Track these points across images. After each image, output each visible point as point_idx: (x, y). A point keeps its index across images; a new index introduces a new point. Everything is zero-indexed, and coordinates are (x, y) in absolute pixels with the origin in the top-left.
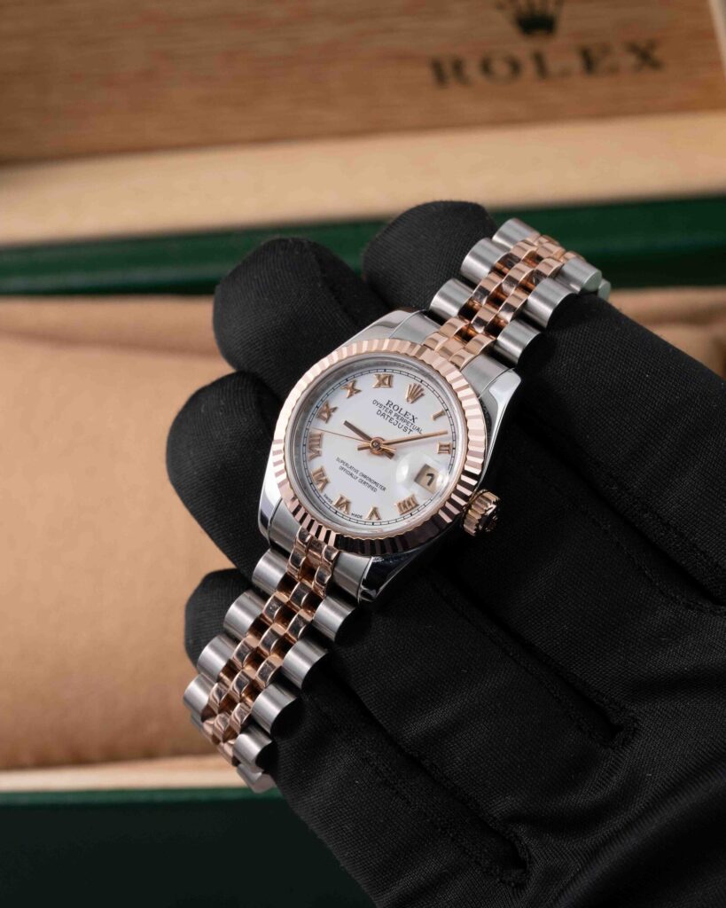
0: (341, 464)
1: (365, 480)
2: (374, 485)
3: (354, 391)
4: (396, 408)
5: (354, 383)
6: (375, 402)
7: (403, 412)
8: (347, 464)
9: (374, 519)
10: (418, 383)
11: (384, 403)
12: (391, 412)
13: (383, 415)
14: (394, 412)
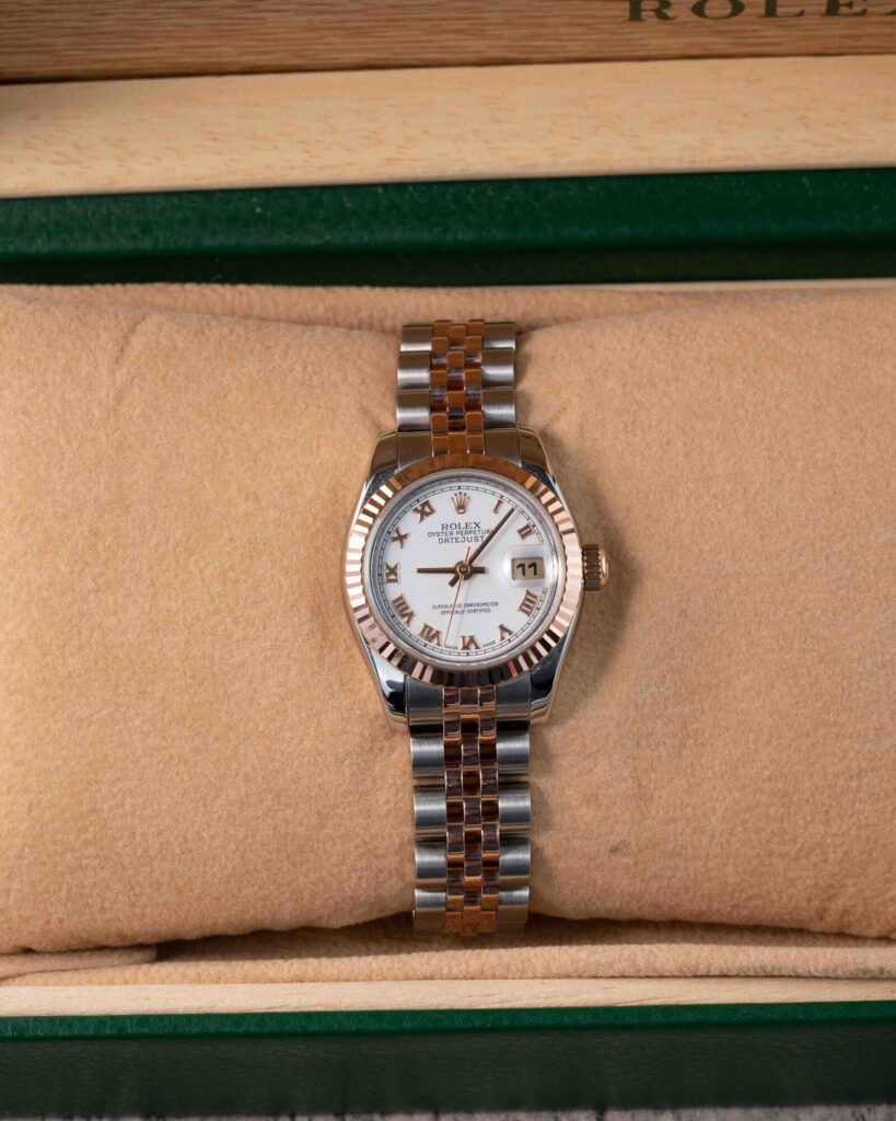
0: (440, 610)
1: (473, 608)
2: (485, 607)
3: (401, 538)
4: (453, 526)
5: (397, 531)
6: (430, 534)
7: (463, 525)
8: (446, 606)
9: (507, 635)
10: (457, 492)
11: (440, 530)
12: (451, 534)
13: (447, 540)
14: (455, 531)
